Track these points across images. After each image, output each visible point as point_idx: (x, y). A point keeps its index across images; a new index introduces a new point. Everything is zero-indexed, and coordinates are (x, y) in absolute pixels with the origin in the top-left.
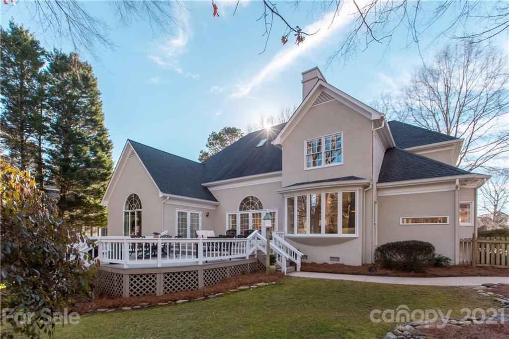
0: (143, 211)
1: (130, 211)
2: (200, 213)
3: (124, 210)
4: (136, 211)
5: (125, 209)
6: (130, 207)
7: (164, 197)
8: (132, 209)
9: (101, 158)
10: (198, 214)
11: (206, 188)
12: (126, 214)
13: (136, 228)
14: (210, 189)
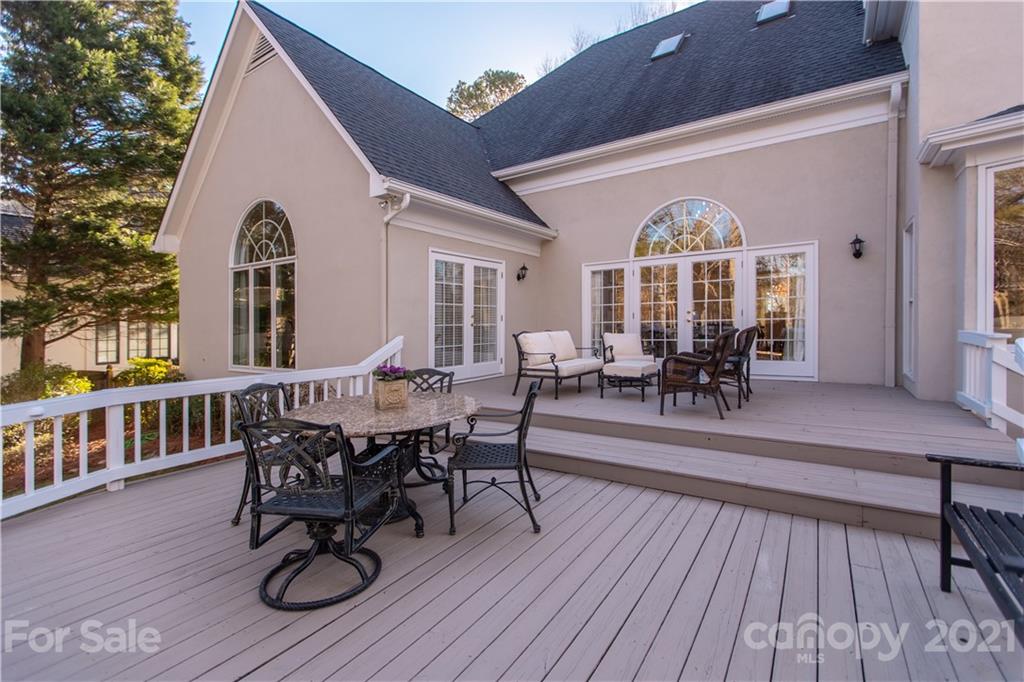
0: (301, 262)
1: (251, 268)
2: (501, 268)
3: (231, 265)
4: (273, 265)
5: (237, 261)
6: (251, 249)
7: (389, 198)
8: (259, 259)
9: (161, 101)
10: (494, 271)
11: (504, 185)
12: (240, 277)
13: (277, 323)
14: (520, 190)
